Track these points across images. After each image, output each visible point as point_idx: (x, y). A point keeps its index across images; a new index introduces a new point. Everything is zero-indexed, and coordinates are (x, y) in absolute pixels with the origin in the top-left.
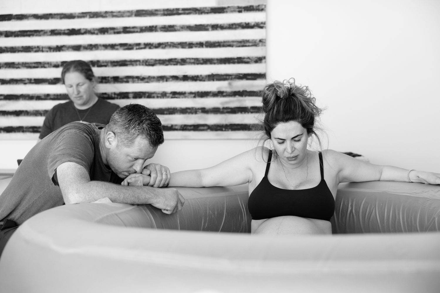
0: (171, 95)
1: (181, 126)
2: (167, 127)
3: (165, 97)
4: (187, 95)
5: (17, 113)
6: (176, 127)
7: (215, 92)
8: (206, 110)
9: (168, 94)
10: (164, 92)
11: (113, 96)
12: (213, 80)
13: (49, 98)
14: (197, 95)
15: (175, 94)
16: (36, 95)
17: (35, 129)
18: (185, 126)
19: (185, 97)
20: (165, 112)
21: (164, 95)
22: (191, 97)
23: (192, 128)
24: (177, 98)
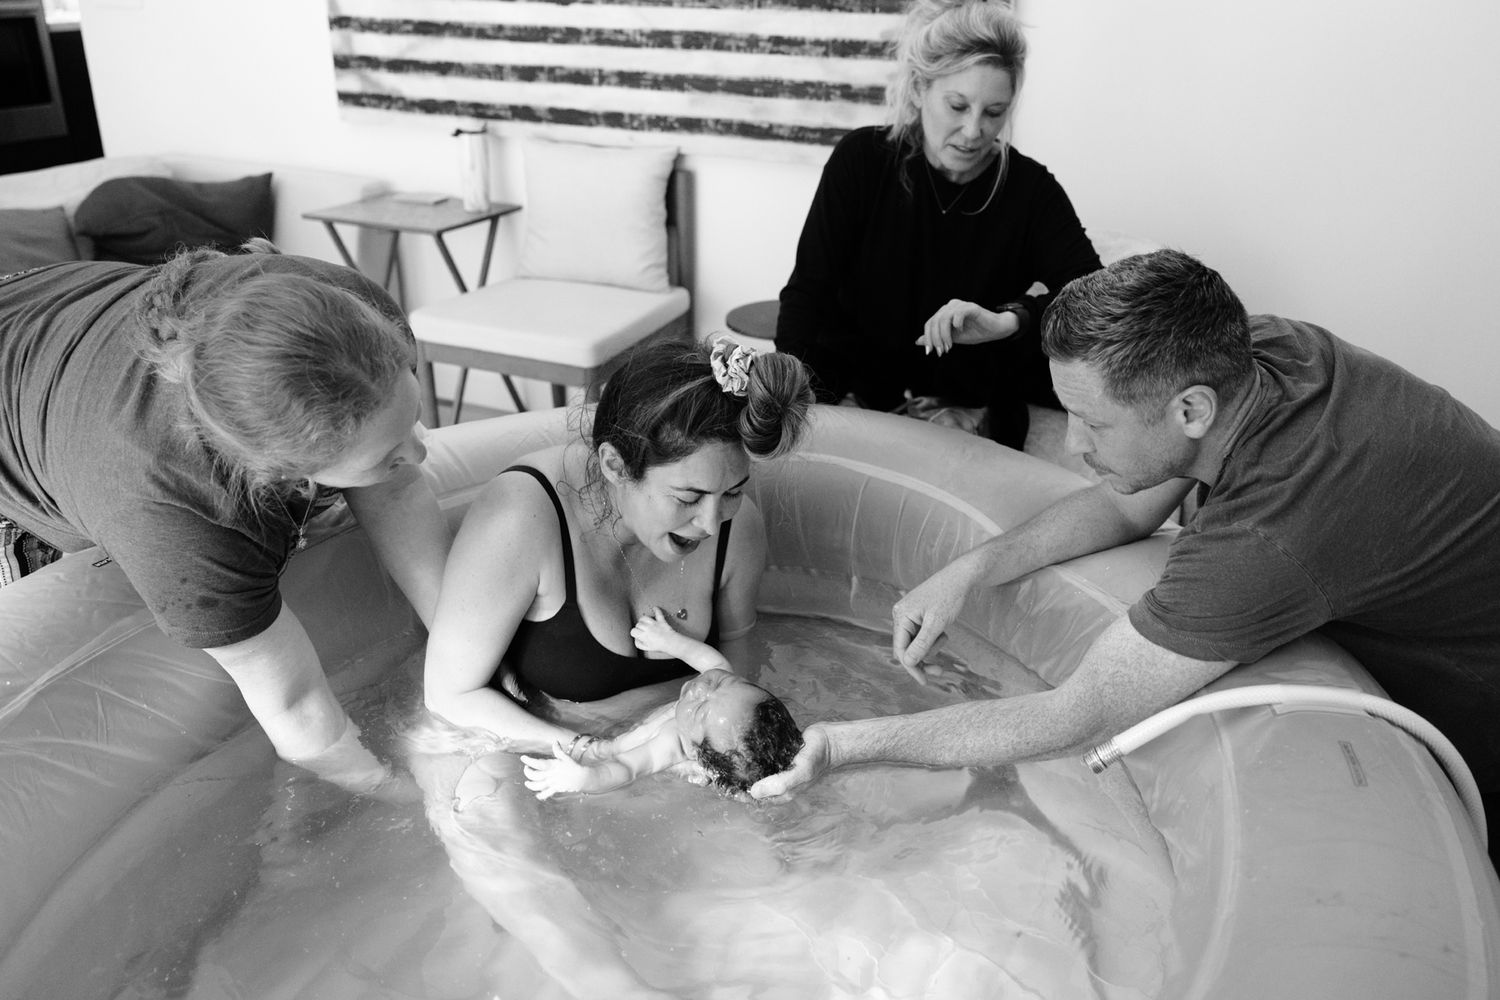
0: (769, 46)
1: (792, 129)
2: (759, 128)
3: (755, 50)
4: (807, 47)
5: (443, 68)
6: (781, 132)
7: (877, 43)
8: (852, 91)
9: (762, 40)
10: (752, 36)
11: (638, 38)
12: (874, 11)
13: (501, 34)
14: (830, 50)
15: (781, 44)
16: (476, 27)
17: (480, 111)
18: (802, 129)
19: (803, 53)
20: (756, 90)
21: (752, 44)
22: (817, 55)
23: (818, 135)
24: (783, 53)
